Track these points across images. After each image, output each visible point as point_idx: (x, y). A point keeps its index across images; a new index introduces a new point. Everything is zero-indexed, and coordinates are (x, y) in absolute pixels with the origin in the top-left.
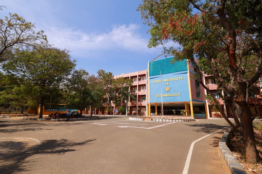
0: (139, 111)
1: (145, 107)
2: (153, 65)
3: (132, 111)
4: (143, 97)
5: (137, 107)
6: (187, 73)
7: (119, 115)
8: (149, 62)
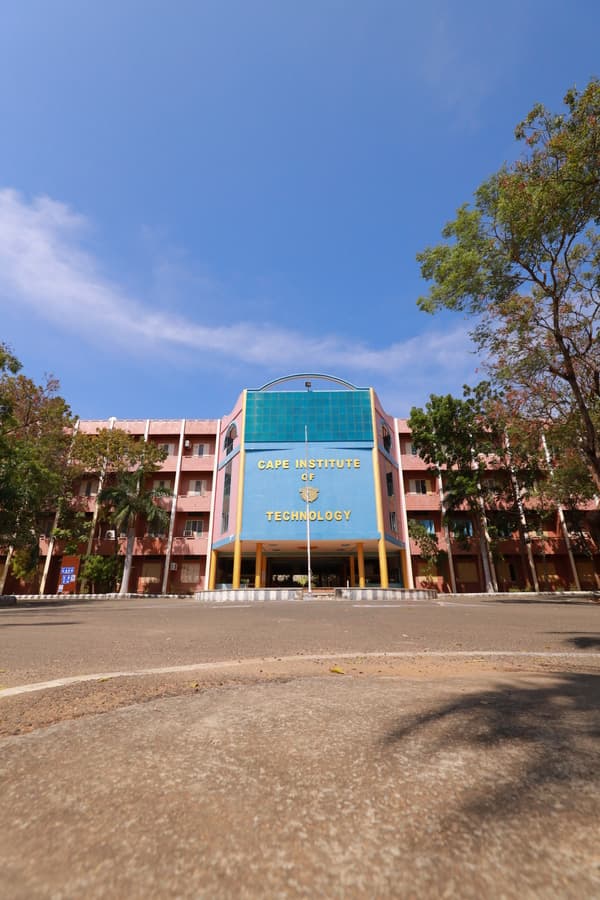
0: (174, 576)
1: (202, 559)
2: (260, 404)
3: (141, 576)
4: (198, 520)
5: (168, 558)
6: (371, 449)
7: (78, 593)
8: (245, 391)
